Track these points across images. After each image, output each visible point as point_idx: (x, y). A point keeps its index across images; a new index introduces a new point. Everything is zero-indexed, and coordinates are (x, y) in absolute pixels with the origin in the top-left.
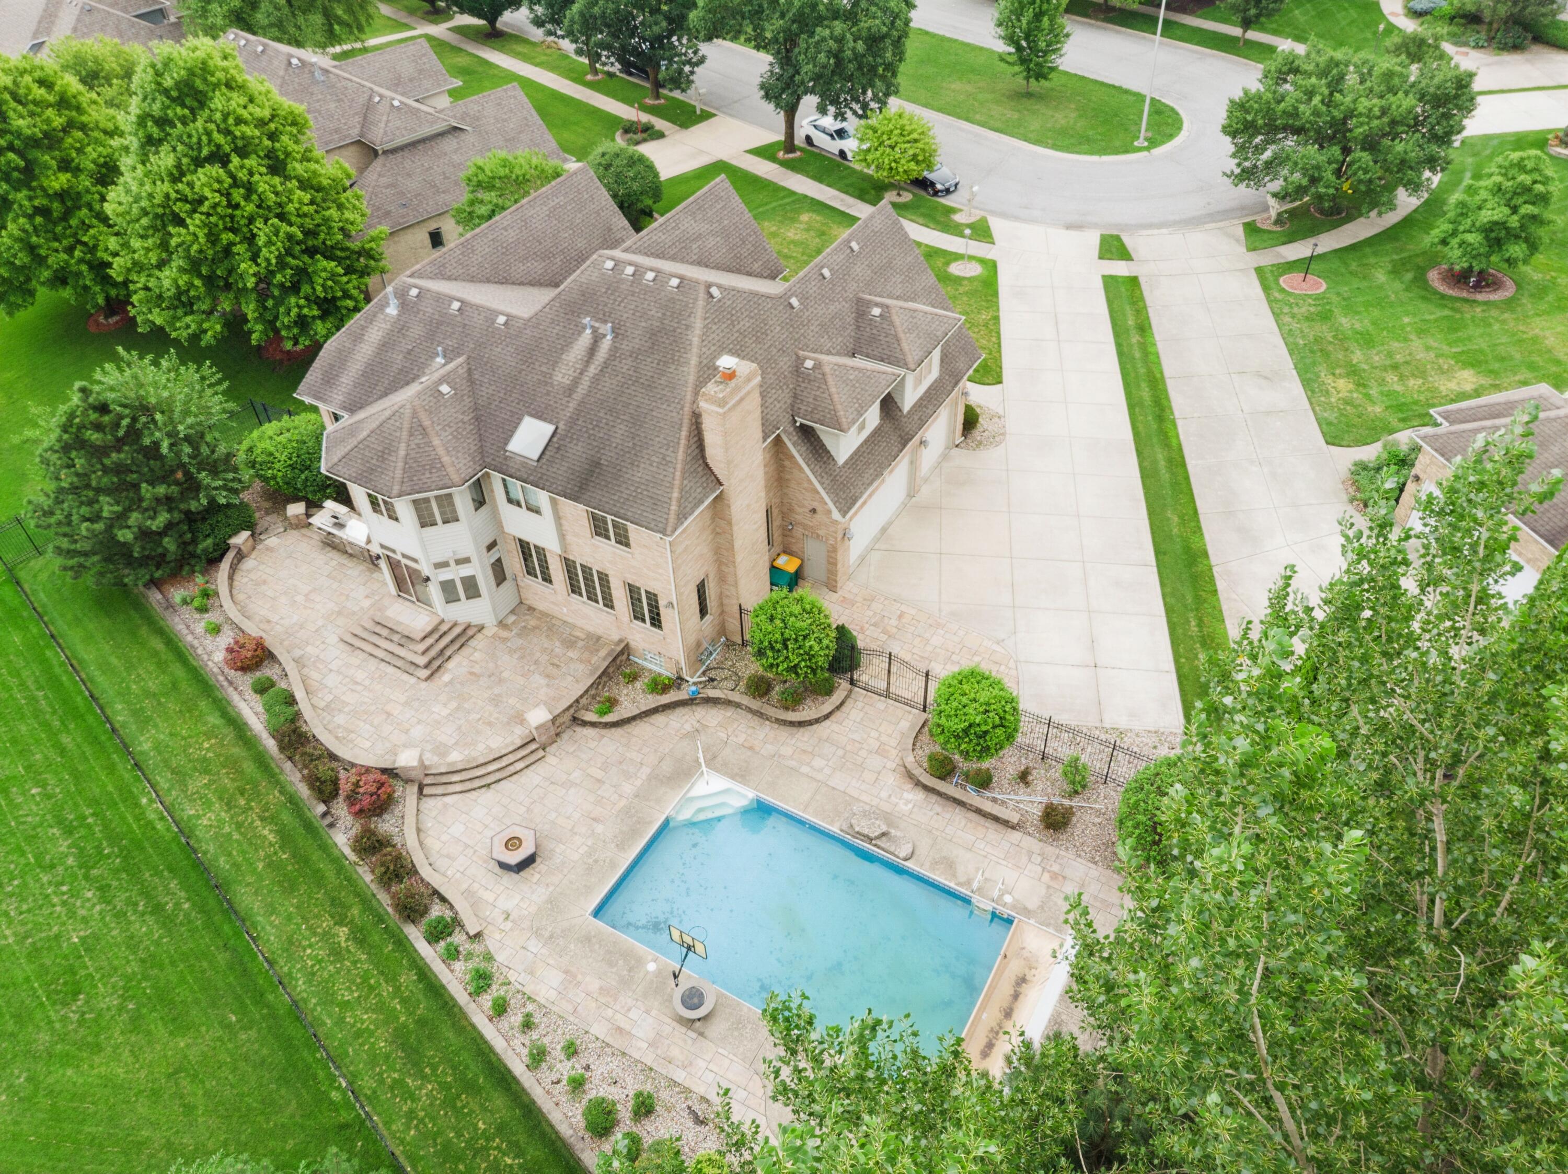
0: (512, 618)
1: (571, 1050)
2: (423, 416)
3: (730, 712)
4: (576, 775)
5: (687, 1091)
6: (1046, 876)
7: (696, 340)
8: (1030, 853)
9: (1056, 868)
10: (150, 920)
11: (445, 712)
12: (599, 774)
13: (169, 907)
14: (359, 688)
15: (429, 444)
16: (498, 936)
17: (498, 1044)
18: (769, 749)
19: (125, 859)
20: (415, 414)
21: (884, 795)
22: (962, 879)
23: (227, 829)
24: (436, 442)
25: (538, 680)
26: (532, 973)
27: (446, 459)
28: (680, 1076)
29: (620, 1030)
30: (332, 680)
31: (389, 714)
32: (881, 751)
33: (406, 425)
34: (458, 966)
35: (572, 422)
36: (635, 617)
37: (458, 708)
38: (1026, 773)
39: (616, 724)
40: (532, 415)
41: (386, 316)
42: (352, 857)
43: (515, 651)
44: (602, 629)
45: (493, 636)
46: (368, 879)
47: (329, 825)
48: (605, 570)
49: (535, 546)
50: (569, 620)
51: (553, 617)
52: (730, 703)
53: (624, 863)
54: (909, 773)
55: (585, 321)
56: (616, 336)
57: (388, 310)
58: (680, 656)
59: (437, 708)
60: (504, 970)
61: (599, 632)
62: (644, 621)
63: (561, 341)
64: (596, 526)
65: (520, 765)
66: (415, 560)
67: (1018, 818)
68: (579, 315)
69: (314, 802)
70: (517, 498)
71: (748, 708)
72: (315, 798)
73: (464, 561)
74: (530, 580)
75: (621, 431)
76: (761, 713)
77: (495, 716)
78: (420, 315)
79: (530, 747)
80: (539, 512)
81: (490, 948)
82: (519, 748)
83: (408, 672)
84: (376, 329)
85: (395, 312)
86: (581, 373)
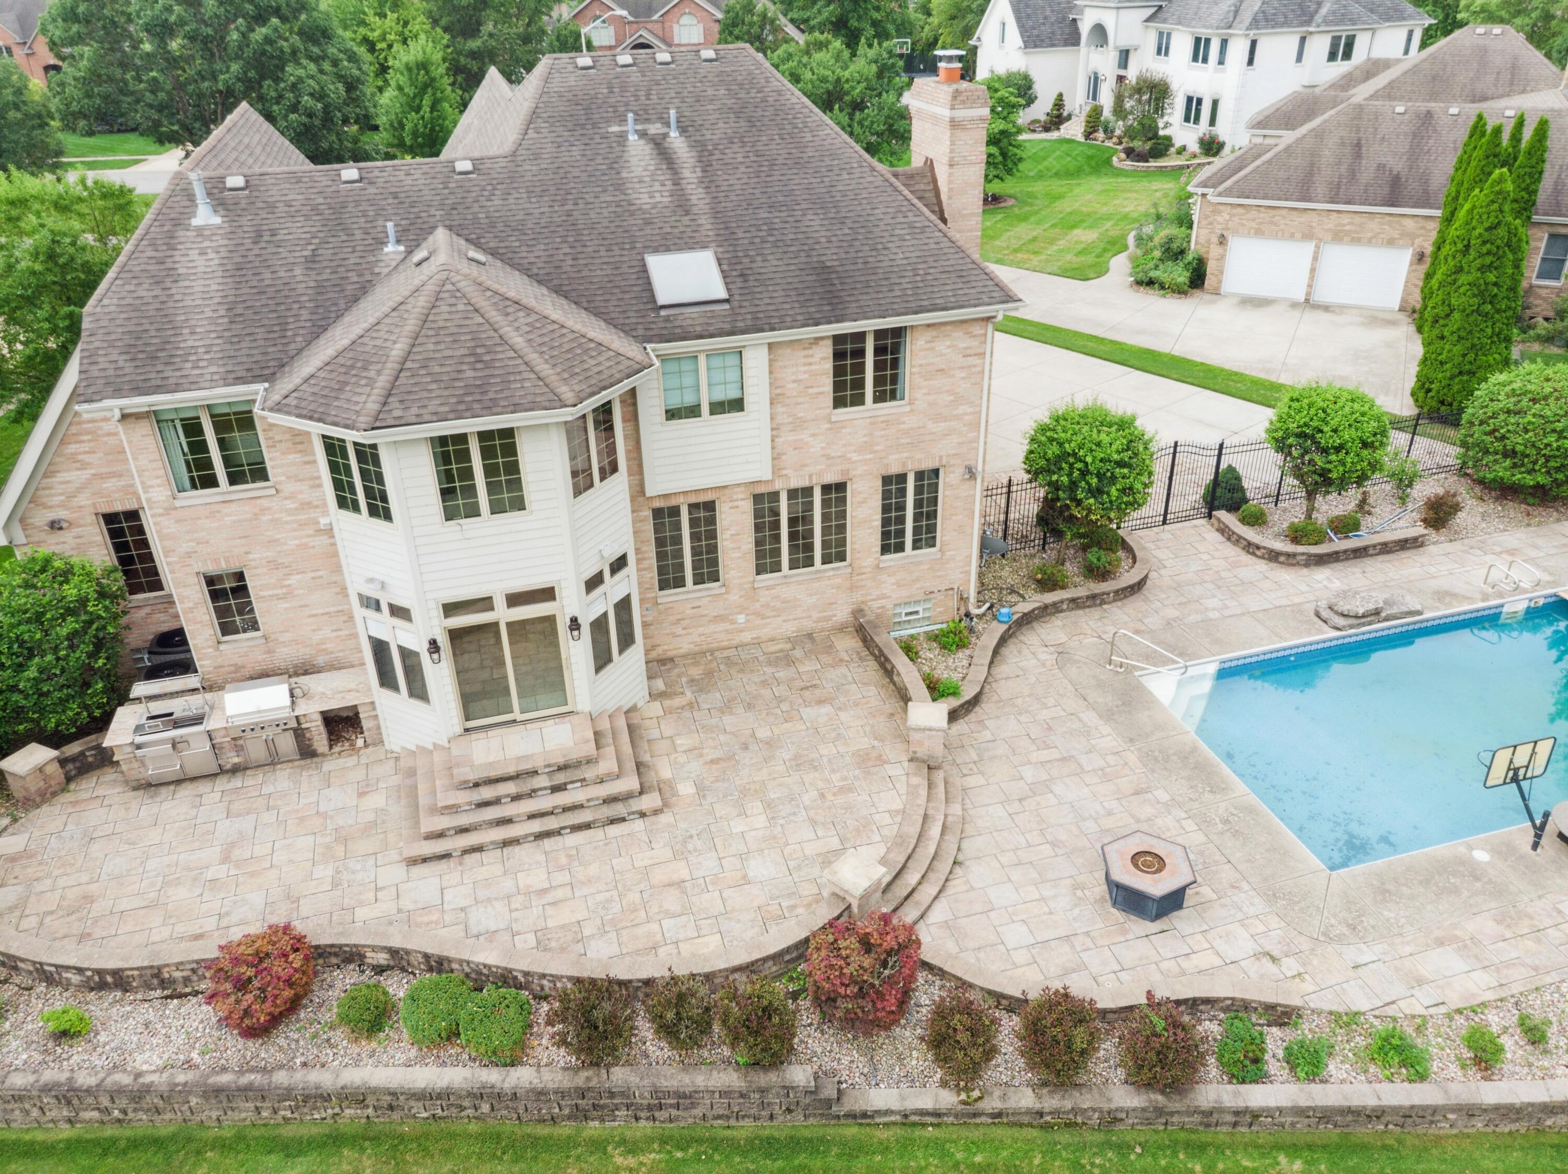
0: (660, 684)
3: (1058, 621)
4: (1029, 773)
11: (761, 821)
12: (1050, 754)
14: (559, 894)
16: (1308, 986)
18: (1153, 621)
22: (1479, 596)
26: (1421, 982)
31: (679, 884)
32: (1235, 564)
36: (885, 549)
37: (769, 805)
38: (1363, 502)
39: (975, 701)
40: (656, 250)
41: (200, 230)
42: (948, 1099)
43: (727, 707)
44: (815, 615)
45: (667, 712)
46: (1026, 1099)
47: (828, 1103)
48: (843, 472)
49: (693, 507)
50: (746, 637)
51: (712, 652)
52: (1046, 611)
53: (1253, 799)
54: (1294, 555)
55: (615, 129)
56: (683, 130)
57: (195, 222)
58: (968, 573)
59: (738, 826)
60: (1390, 1011)
61: (808, 625)
62: (900, 548)
63: (599, 160)
64: (838, 386)
65: (956, 809)
66: (547, 594)
67: (1420, 530)
68: (595, 125)
69: (771, 1078)
70: (689, 399)
71: (1073, 600)
72: (765, 1069)
73: (619, 564)
74: (670, 596)
75: (814, 222)
76: (1093, 597)
77: (835, 777)
78: (281, 208)
79: (939, 776)
80: (737, 405)
81: (1327, 1007)
82: (931, 786)
83: (613, 821)
84: (194, 254)
85: (217, 220)
86: (676, 184)
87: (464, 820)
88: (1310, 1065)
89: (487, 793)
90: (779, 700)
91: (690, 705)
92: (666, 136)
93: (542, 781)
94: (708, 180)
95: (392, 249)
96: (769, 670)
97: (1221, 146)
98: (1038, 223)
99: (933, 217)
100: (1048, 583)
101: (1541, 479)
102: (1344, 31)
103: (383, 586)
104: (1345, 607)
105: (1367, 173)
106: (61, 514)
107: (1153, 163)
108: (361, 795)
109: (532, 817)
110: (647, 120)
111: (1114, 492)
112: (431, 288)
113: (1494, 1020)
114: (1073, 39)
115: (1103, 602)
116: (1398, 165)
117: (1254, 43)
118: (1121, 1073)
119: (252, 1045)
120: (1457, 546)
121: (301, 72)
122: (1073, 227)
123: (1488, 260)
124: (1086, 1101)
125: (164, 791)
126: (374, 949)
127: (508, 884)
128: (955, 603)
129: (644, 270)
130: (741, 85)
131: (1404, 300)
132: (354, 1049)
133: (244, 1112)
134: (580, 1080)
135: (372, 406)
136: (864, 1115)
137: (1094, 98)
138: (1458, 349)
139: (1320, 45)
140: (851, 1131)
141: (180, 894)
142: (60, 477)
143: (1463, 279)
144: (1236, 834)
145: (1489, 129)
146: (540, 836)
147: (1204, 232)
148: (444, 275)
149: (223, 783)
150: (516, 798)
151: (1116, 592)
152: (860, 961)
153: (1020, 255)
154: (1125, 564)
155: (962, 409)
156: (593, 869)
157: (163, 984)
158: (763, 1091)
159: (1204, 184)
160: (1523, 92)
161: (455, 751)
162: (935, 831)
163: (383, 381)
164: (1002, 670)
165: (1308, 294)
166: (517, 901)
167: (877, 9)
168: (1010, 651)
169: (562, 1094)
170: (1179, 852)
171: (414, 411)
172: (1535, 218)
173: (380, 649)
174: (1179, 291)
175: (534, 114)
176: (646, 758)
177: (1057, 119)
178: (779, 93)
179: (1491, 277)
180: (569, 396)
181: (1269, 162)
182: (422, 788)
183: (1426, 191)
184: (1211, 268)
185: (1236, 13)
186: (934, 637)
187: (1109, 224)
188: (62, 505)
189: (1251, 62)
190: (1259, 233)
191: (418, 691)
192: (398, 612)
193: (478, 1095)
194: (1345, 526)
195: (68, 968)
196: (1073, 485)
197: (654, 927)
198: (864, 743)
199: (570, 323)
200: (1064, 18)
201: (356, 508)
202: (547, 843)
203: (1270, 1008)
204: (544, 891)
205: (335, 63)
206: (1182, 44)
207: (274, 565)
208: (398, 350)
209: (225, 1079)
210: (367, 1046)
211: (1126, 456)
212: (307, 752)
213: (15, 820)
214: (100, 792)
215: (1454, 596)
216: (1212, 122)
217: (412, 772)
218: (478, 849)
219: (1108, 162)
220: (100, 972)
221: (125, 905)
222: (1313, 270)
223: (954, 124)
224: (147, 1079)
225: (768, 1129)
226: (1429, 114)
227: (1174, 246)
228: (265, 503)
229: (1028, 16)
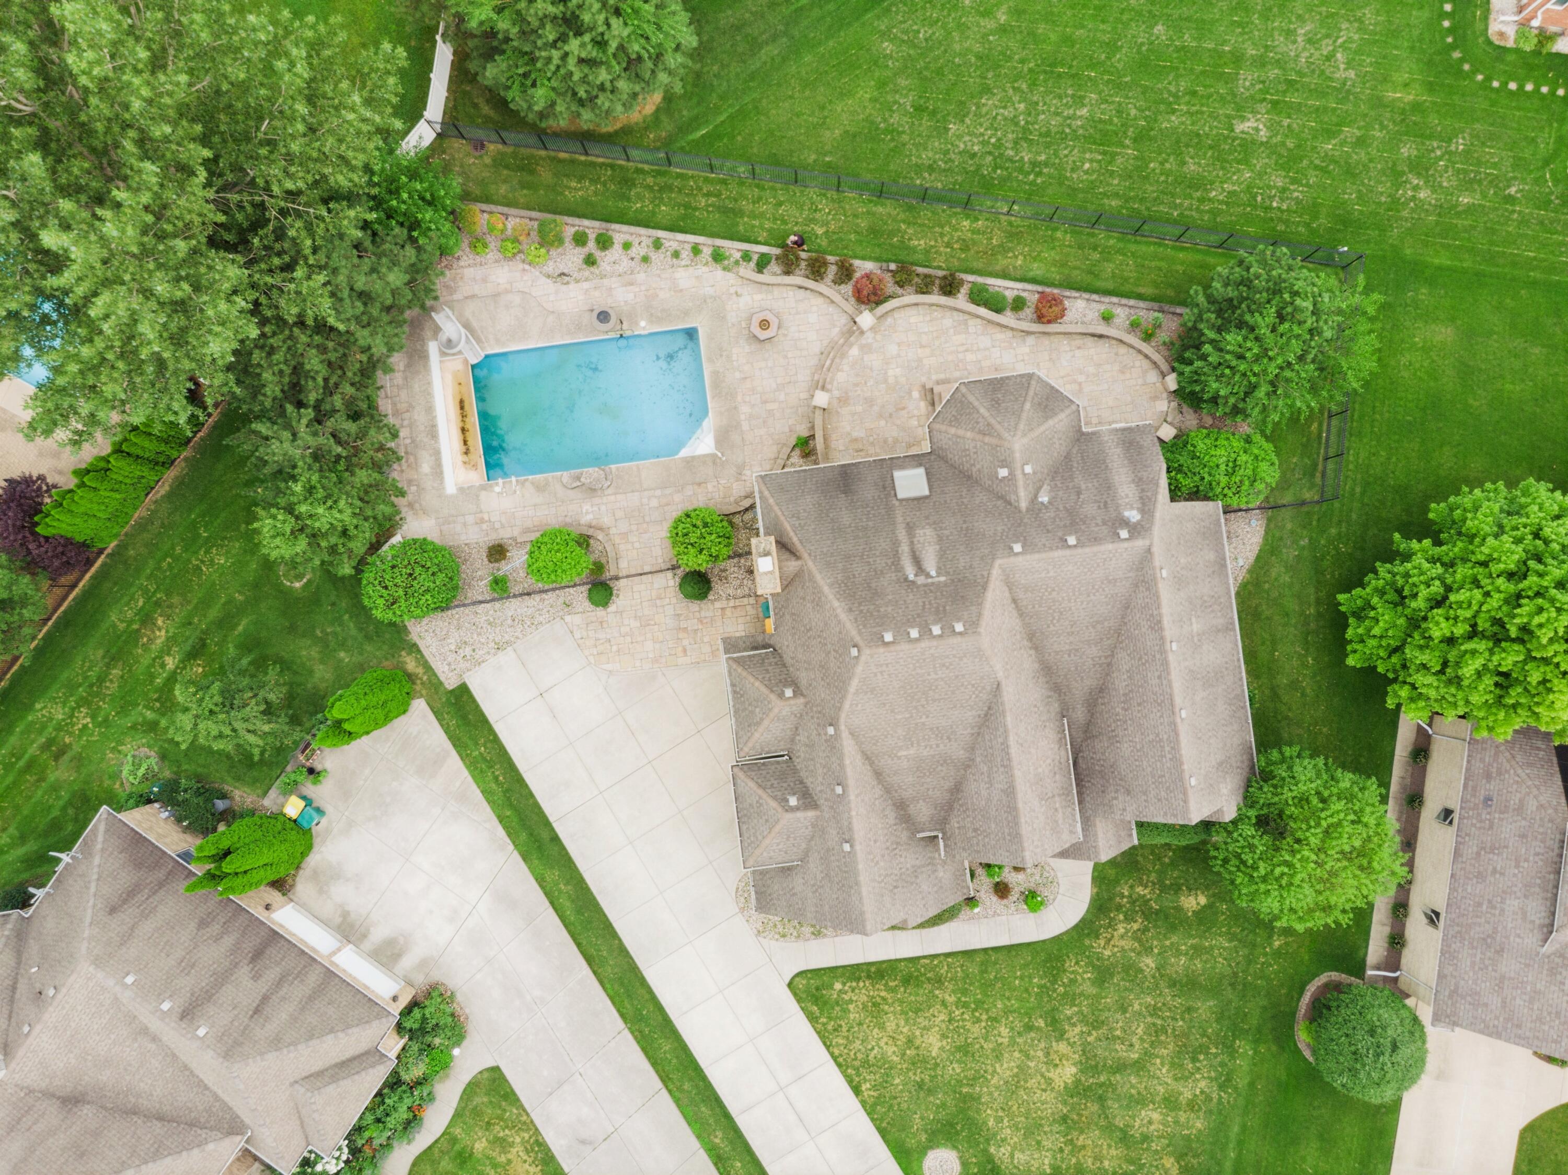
1: (645, 259)
2: (994, 441)
5: (577, 281)
6: (486, 517)
7: (836, 604)
8: (503, 527)
9: (484, 526)
10: (927, 162)
11: (891, 373)
12: (770, 406)
13: (926, 175)
15: (973, 429)
17: (680, 237)
18: (689, 491)
19: (983, 176)
20: (999, 437)
21: (603, 508)
22: (527, 485)
23: (947, 229)
24: (969, 434)
25: (858, 433)
27: (953, 431)
28: (586, 285)
29: (632, 284)
30: (985, 341)
31: (922, 346)
32: (624, 535)
33: (998, 427)
34: (738, 255)
35: (890, 510)
40: (924, 498)
41: (1132, 508)
42: (852, 261)
53: (705, 365)
55: (942, 581)
56: (906, 581)
60: (712, 270)
63: (950, 556)
68: (953, 581)
81: (729, 275)
86: (912, 543)
88: (746, 257)
92: (916, 575)
94: (896, 544)
110: (925, 585)
113: (685, 261)
129: (931, 488)
130: (871, 615)
132: (1021, 293)
136: (875, 260)
144: (720, 349)
163: (1031, 393)
175: (985, 588)
183: (247, 929)
208: (1028, 406)
210: (1018, 293)
215: (537, 487)
226: (183, 1017)
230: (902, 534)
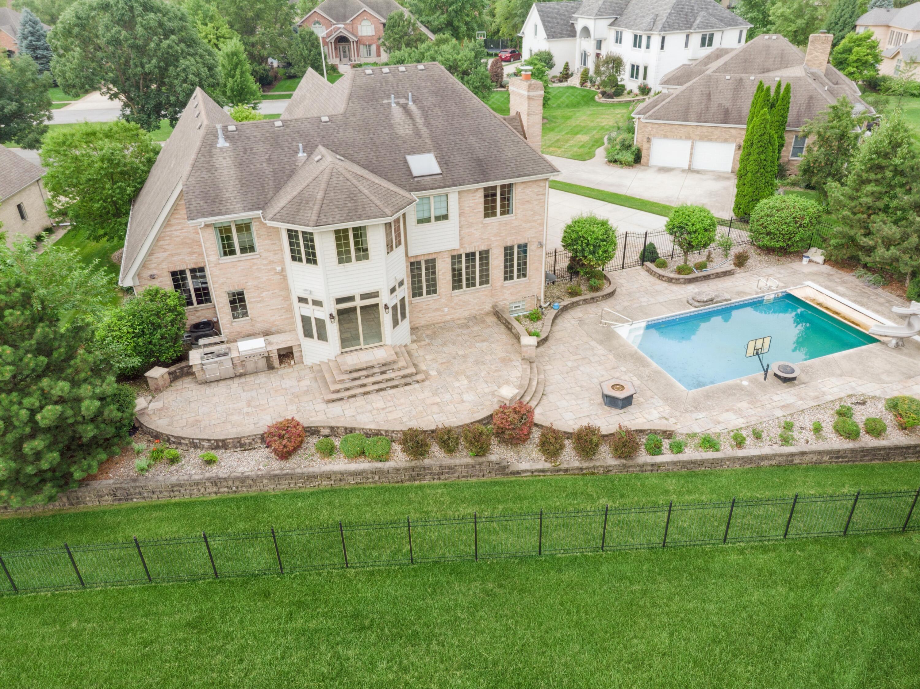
4: (570, 364)
11: (465, 382)
12: (578, 357)
14: (390, 409)
16: (678, 426)
22: (755, 293)
26: (719, 423)
29: (783, 406)
31: (437, 404)
32: (653, 284)
35: (438, 148)
36: (506, 279)
37: (468, 377)
38: (709, 257)
39: (546, 340)
40: (409, 154)
41: (221, 149)
42: (548, 465)
43: (444, 344)
44: (477, 308)
45: (420, 347)
46: (576, 464)
47: (504, 468)
48: (489, 245)
49: (427, 262)
50: (448, 318)
51: (434, 324)
52: (573, 305)
53: (659, 368)
54: (679, 279)
55: (385, 101)
56: (414, 101)
57: (219, 145)
58: (540, 288)
59: (457, 384)
60: (708, 432)
61: (474, 312)
62: (511, 278)
63: (381, 115)
64: (486, 209)
65: (542, 376)
66: (375, 295)
67: (732, 267)
68: (377, 100)
69: (484, 459)
70: (426, 215)
71: (585, 300)
72: (481, 456)
73: (401, 283)
74: (417, 300)
75: (473, 140)
76: (593, 298)
77: (493, 367)
78: (252, 139)
79: (534, 365)
80: (445, 217)
81: (685, 432)
82: (531, 368)
83: (406, 385)
84: (221, 159)
85: (227, 145)
86: (414, 125)
87: (348, 385)
88: (678, 448)
89: (355, 375)
90: (466, 341)
91: (429, 344)
92: (407, 104)
93: (376, 370)
94: (427, 124)
95: (302, 155)
96: (460, 330)
97: (650, 90)
98: (559, 132)
99: (522, 137)
100: (573, 293)
101: (782, 244)
102: (708, 32)
103: (311, 292)
104: (698, 298)
105: (714, 107)
106: (155, 272)
107: (616, 99)
108: (299, 381)
109: (374, 383)
110: (399, 97)
111: (600, 253)
112: (328, 171)
113: (744, 433)
114: (572, 33)
115: (597, 301)
116: (727, 104)
117: (663, 38)
118: (611, 455)
119: (283, 463)
120: (748, 274)
121: (187, 63)
122: (577, 133)
123: (761, 149)
124: (598, 464)
125: (213, 384)
126: (324, 427)
127: (369, 407)
128: (535, 302)
129: (406, 162)
130: (436, 81)
131: (733, 168)
132: (323, 461)
133: (284, 486)
134: (413, 463)
135: (314, 218)
136: (518, 473)
137: (585, 64)
138: (750, 190)
139: (696, 39)
140: (513, 478)
141: (235, 418)
142: (156, 255)
143: (751, 158)
144: (653, 380)
145: (765, 88)
146: (378, 391)
147: (640, 136)
148: (332, 166)
149: (236, 381)
150: (367, 377)
151: (603, 296)
152: (512, 416)
153: (551, 149)
154: (606, 285)
155: (537, 217)
156: (402, 401)
157: (241, 445)
158: (480, 464)
159: (639, 113)
160: (787, 67)
161: (339, 360)
162: (534, 383)
163: (316, 208)
164: (556, 328)
165: (690, 165)
166: (374, 412)
167: (468, 15)
168: (559, 321)
169: (405, 469)
170: (630, 384)
171: (331, 219)
172: (787, 128)
173: (306, 320)
174: (629, 165)
176: (416, 362)
177: (566, 75)
178: (453, 84)
179: (763, 157)
180: (389, 213)
181: (669, 102)
182: (327, 376)
183: (740, 116)
184: (644, 154)
185: (654, 22)
186: (526, 317)
187: (595, 132)
188: (155, 268)
189: (662, 48)
190: (665, 136)
191: (322, 336)
192: (318, 303)
193: (373, 473)
194: (701, 267)
195: (203, 440)
196: (583, 250)
197: (430, 417)
198: (503, 355)
199: (383, 184)
200: (568, 23)
201: (300, 260)
202: (381, 393)
203: (664, 432)
204: (384, 409)
205: (201, 57)
206: (628, 37)
207: (257, 288)
208: (320, 196)
209: (277, 472)
210: (327, 460)
211: (605, 237)
212: (271, 367)
213: (154, 397)
214: (185, 386)
215: (745, 293)
216: (645, 78)
217: (321, 371)
218: (354, 396)
219: (593, 99)
220: (217, 441)
221: (213, 422)
222: (691, 154)
223: (529, 98)
224: (247, 474)
225: (482, 480)
226: (741, 80)
227: (626, 143)
228: (255, 261)
229: (549, 22)
230: (424, 130)
